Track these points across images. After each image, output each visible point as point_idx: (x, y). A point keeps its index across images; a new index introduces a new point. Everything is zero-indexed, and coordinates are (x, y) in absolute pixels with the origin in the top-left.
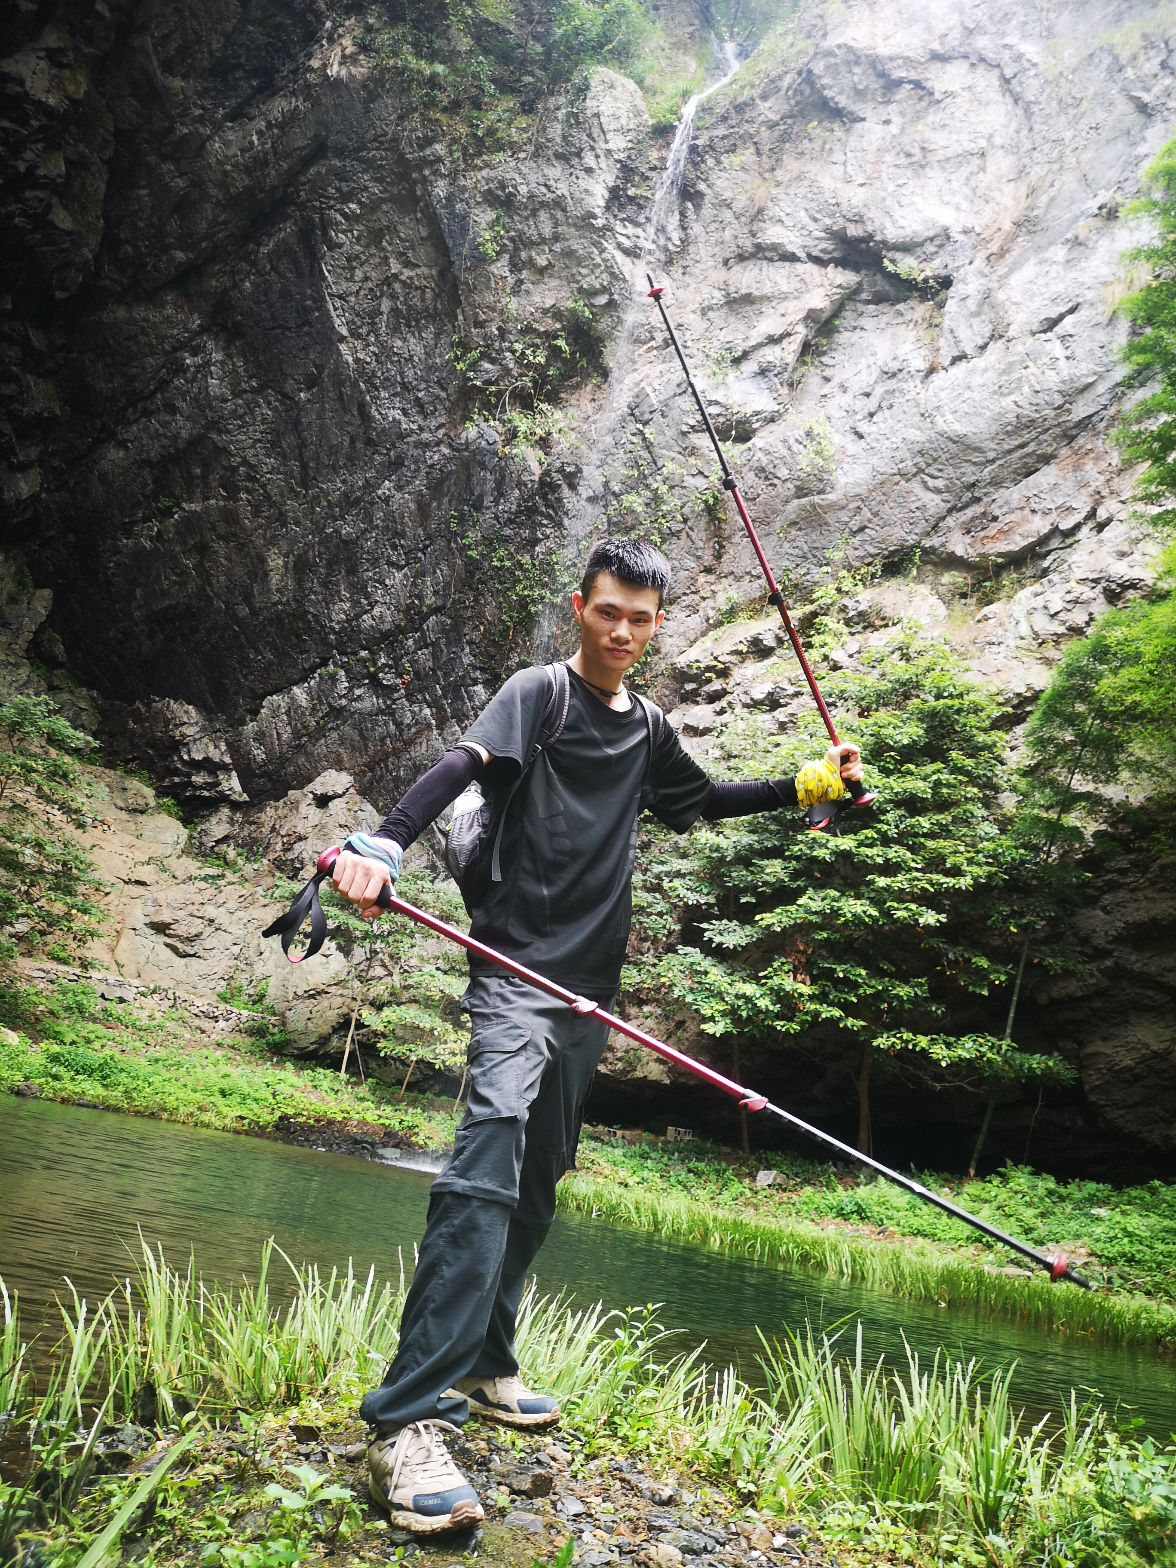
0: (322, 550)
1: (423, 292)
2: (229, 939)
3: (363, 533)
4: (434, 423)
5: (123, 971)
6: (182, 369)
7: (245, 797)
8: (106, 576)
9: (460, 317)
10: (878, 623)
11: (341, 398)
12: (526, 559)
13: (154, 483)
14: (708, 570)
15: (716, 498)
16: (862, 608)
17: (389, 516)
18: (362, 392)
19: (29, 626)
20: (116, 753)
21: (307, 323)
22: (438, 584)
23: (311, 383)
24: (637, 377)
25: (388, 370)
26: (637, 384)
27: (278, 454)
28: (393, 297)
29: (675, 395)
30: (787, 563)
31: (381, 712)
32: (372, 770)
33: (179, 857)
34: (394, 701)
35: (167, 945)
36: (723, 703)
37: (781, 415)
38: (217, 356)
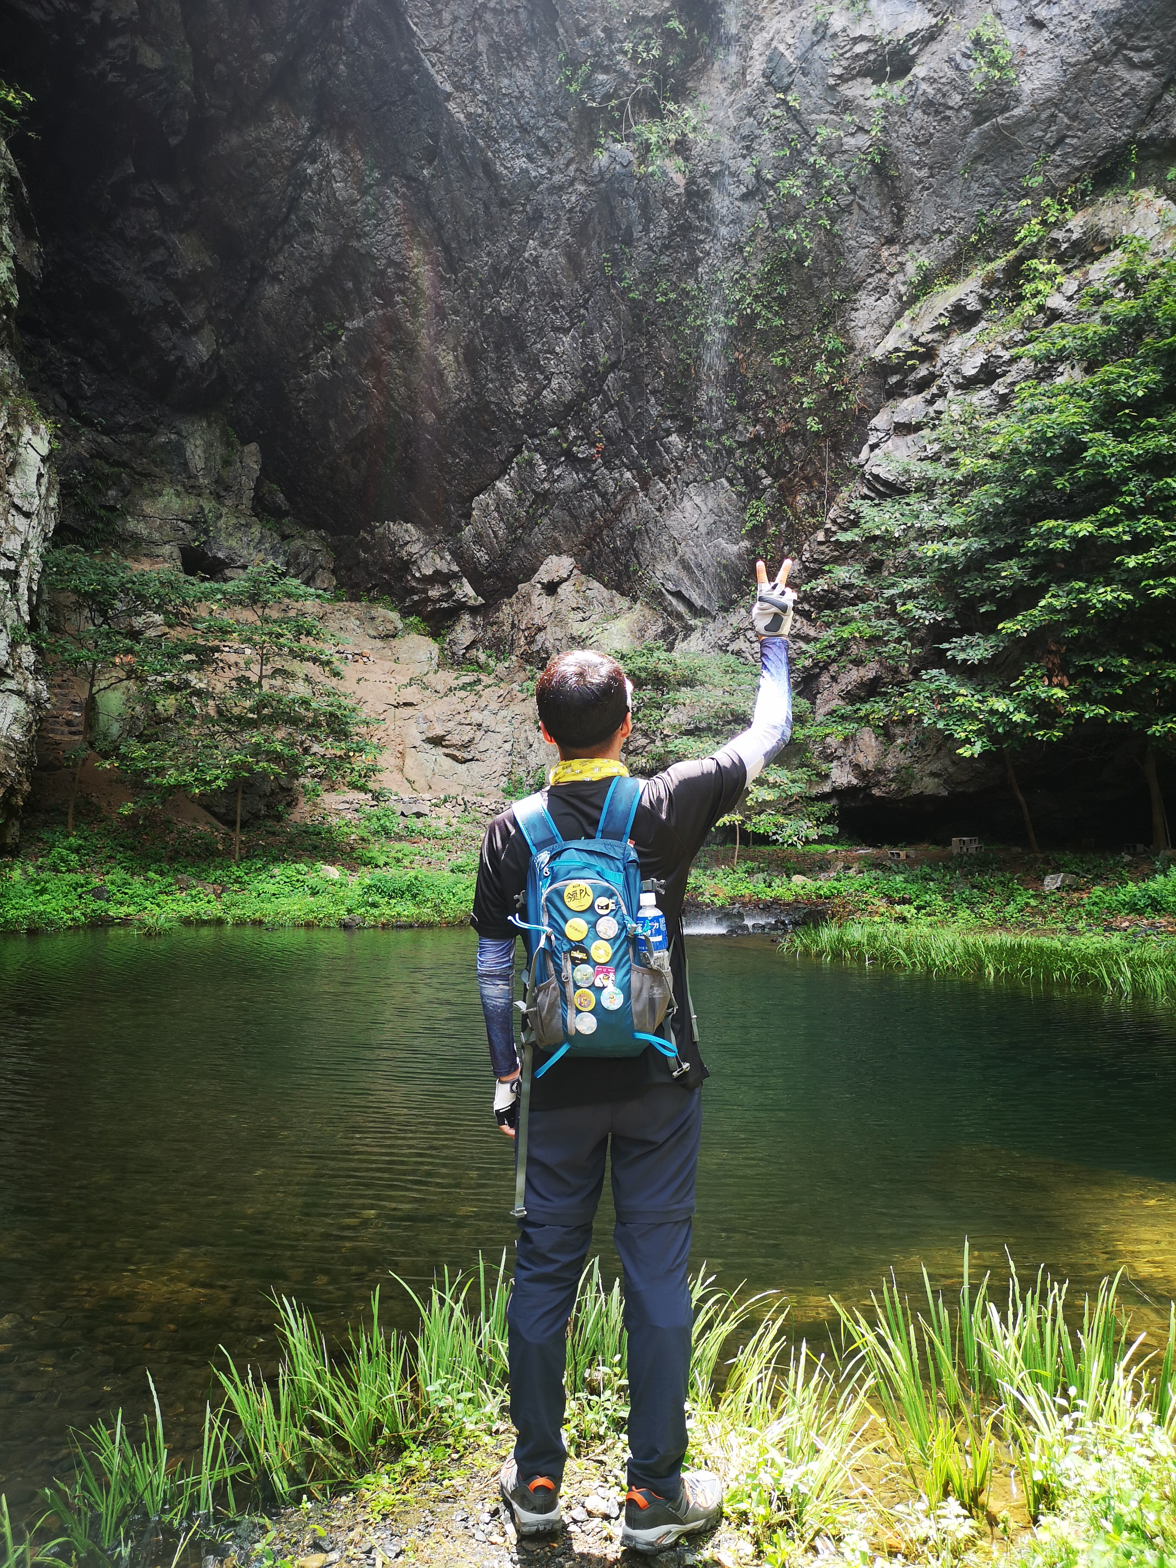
0: (487, 333)
1: (517, 13)
2: (499, 738)
3: (522, 303)
4: (562, 161)
5: (416, 786)
6: (304, 182)
7: (481, 601)
8: (299, 416)
9: (561, 31)
10: (1096, 249)
11: (463, 164)
12: (690, 285)
13: (315, 310)
14: (890, 241)
15: (882, 154)
16: (1075, 236)
17: (542, 279)
18: (482, 150)
19: (248, 484)
20: (357, 585)
21: (411, 90)
22: (607, 338)
23: (431, 155)
24: (766, 36)
25: (502, 116)
26: (768, 44)
27: (419, 244)
28: (488, 30)
29: (813, 45)
30: (978, 207)
31: (584, 486)
32: (589, 547)
33: (436, 672)
34: (594, 473)
35: (447, 755)
36: (934, 390)
37: (941, 28)
38: (335, 157)
